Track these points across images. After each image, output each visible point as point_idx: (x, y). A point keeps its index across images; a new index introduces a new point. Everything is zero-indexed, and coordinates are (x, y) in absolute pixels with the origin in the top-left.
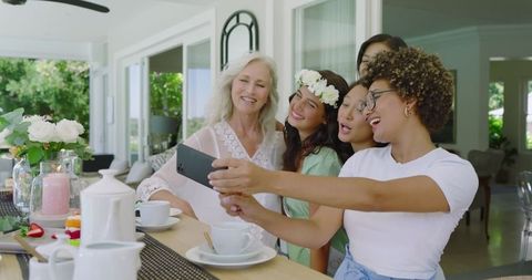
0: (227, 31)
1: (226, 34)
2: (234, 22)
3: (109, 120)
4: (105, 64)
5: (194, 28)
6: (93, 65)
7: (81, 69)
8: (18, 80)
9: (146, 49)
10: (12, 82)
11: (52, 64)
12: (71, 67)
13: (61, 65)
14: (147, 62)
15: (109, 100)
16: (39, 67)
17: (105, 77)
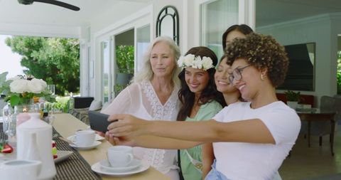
0: (160, 19)
1: (159, 21)
2: (164, 13)
3: (91, 76)
4: (89, 41)
5: (141, 17)
6: (82, 41)
7: (76, 43)
8: (38, 50)
9: (111, 31)
10: (35, 52)
11: (58, 40)
12: (69, 42)
13: (64, 41)
14: (113, 38)
15: (91, 63)
16: (50, 42)
17: (89, 48)
